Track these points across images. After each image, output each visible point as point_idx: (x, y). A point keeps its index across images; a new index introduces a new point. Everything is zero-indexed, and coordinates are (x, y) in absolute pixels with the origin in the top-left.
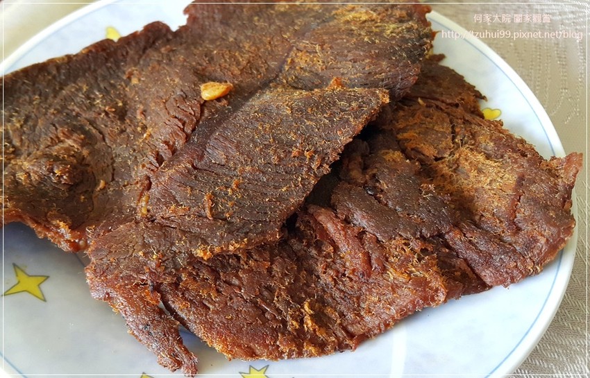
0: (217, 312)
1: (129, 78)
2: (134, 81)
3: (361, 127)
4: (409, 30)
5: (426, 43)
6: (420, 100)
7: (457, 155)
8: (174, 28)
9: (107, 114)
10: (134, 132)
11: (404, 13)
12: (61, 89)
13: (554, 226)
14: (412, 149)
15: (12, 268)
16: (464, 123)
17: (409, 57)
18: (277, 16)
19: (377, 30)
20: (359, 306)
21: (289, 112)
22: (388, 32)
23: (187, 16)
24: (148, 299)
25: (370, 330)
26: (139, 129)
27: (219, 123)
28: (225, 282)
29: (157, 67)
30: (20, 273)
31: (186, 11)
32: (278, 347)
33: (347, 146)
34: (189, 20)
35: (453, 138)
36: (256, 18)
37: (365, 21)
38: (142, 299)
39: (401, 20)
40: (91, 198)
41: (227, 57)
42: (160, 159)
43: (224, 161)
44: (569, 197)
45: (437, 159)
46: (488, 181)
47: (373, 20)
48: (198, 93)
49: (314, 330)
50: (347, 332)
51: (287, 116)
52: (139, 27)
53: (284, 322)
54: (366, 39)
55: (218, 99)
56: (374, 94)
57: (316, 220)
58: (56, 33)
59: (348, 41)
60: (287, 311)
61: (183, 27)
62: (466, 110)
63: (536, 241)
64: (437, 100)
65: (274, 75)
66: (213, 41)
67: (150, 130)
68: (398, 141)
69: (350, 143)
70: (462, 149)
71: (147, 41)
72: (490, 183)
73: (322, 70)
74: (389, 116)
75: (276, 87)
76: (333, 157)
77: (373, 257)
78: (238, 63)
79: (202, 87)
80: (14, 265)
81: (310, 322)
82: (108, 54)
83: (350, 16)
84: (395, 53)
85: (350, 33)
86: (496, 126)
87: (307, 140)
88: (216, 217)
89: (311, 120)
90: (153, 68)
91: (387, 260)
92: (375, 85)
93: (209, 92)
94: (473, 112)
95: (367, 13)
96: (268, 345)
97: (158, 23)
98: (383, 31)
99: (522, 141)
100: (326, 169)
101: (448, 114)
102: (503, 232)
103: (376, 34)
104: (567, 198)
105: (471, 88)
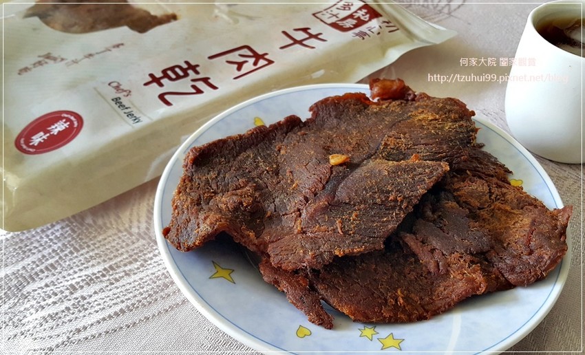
0: (345, 292)
1: (279, 150)
2: (282, 152)
3: (432, 184)
4: (461, 126)
5: (472, 136)
6: (468, 172)
7: (493, 207)
8: (303, 120)
9: (268, 172)
10: (286, 183)
11: (457, 116)
12: (237, 156)
13: (554, 248)
14: (464, 202)
15: (212, 264)
16: (497, 187)
17: (461, 144)
18: (372, 115)
19: (440, 126)
20: (431, 293)
21: (386, 174)
22: (447, 128)
23: (311, 113)
24: (301, 282)
25: (439, 308)
26: (289, 181)
27: (343, 178)
28: (348, 275)
29: (297, 144)
30: (217, 267)
31: (311, 109)
32: (382, 314)
33: (424, 195)
34: (312, 115)
35: (490, 196)
36: (358, 116)
37: (431, 120)
38: (298, 282)
39: (455, 121)
40: (262, 221)
41: (342, 140)
42: (307, 199)
43: (347, 201)
44: (565, 232)
45: (479, 209)
46: (513, 223)
47: (437, 120)
48: (328, 160)
49: (404, 306)
50: (424, 309)
51: (385, 175)
52: (282, 119)
53: (386, 300)
54: (433, 131)
55: (341, 165)
56: (440, 165)
57: (403, 241)
58: (222, 120)
59: (421, 133)
60: (387, 294)
61: (310, 119)
62: (498, 179)
63: (543, 258)
64: (479, 171)
65: (373, 152)
66: (331, 129)
67: (296, 182)
68: (454, 197)
69: (426, 193)
70: (495, 203)
71: (288, 128)
72: (514, 224)
73: (405, 150)
74: (449, 180)
75: (376, 158)
76: (415, 201)
77: (440, 263)
78: (350, 144)
79: (330, 157)
80: (213, 262)
81: (402, 301)
82: (264, 135)
83: (421, 117)
84: (452, 141)
85: (422, 127)
86: (518, 190)
87: (399, 191)
88: (345, 233)
89: (401, 179)
90: (294, 145)
91: (449, 266)
92: (439, 159)
93: (335, 160)
94: (503, 181)
95: (432, 115)
96: (376, 312)
97: (294, 116)
98: (443, 128)
99: (536, 200)
100: (411, 209)
101: (487, 182)
102: (522, 253)
103: (439, 129)
104: (563, 233)
105: (502, 166)
